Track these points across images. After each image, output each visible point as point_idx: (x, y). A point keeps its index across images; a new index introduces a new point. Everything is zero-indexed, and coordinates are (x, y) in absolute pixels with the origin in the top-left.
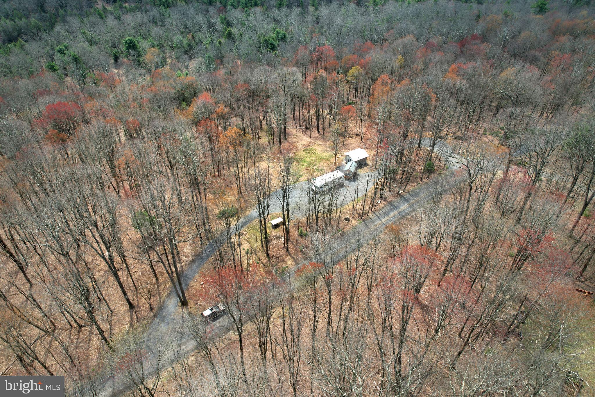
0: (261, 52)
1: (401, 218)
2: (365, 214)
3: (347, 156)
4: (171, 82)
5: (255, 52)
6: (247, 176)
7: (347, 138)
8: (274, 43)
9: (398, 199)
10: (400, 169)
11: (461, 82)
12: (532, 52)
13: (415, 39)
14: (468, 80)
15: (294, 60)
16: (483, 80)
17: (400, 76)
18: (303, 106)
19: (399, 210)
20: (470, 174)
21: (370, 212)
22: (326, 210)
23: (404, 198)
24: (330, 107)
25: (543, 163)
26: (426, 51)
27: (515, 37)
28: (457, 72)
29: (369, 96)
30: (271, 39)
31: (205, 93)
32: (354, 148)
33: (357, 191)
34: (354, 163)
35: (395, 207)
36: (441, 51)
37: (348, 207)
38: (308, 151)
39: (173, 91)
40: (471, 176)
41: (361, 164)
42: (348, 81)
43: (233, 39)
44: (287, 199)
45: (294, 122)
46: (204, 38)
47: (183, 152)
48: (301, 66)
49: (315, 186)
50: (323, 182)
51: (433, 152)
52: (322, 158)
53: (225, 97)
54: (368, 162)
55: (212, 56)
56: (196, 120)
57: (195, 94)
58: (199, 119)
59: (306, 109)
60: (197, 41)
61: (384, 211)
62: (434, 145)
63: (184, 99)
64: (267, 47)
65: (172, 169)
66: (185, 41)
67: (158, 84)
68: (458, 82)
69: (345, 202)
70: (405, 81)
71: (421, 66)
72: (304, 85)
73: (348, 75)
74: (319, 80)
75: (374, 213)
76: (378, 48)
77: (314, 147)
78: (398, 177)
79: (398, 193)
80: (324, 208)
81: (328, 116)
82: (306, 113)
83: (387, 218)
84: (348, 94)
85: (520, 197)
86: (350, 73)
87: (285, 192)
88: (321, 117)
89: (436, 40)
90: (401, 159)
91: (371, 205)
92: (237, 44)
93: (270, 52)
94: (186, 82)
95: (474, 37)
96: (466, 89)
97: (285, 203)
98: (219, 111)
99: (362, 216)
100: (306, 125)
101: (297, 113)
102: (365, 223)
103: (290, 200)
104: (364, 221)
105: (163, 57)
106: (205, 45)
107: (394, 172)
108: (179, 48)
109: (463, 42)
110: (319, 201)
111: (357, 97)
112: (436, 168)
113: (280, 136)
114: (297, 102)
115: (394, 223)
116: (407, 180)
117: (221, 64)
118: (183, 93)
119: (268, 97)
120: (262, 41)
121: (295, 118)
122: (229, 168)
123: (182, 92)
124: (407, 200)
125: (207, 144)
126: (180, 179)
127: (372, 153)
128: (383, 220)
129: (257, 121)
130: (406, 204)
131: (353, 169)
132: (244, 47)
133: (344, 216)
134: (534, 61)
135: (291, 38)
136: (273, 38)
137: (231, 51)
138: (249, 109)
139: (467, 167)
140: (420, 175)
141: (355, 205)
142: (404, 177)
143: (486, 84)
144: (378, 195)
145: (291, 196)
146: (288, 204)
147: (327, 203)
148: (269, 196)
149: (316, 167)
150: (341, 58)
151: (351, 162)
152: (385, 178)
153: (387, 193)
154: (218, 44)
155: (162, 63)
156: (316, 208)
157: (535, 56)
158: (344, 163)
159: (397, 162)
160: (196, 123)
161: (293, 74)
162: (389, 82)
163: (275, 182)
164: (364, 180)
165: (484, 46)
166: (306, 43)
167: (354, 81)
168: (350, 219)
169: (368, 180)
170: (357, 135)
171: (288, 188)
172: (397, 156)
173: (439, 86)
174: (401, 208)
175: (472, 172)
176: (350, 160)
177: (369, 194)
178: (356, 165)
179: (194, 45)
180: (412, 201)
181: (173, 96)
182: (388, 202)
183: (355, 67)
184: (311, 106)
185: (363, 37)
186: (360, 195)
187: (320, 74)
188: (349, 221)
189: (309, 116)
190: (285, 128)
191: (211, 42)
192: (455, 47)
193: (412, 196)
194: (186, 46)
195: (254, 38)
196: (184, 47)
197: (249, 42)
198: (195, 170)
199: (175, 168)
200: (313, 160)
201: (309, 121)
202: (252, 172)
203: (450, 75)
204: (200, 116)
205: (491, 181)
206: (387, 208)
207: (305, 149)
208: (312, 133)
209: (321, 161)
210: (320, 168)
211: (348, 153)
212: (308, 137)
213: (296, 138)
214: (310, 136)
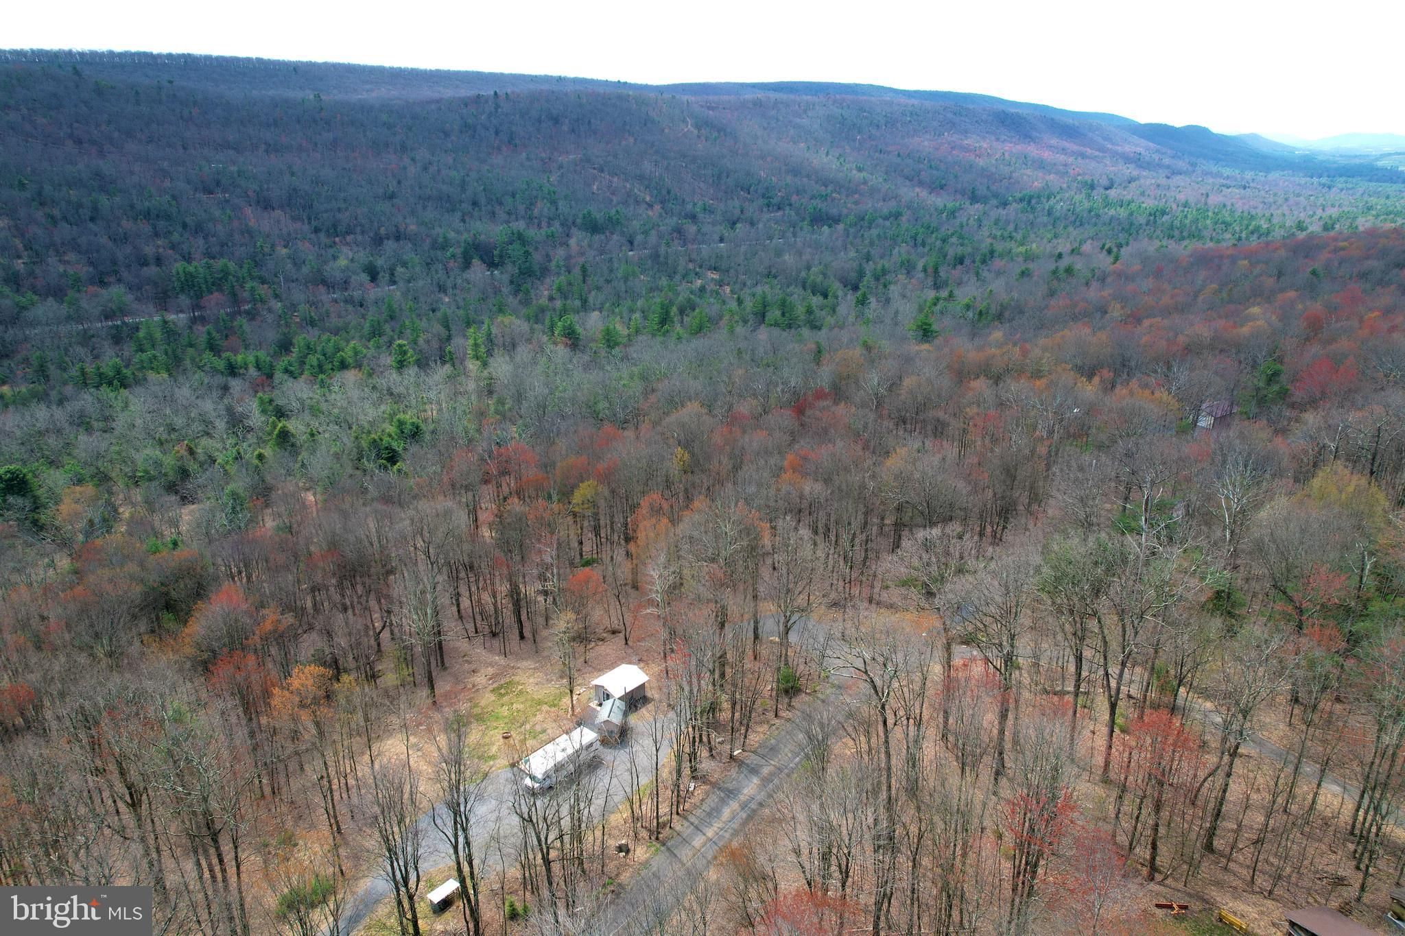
0: (365, 471)
1: (750, 818)
2: (664, 825)
3: (597, 686)
4: (132, 568)
5: (350, 470)
6: (351, 782)
7: (593, 644)
8: (394, 445)
9: (734, 772)
10: (724, 697)
11: (811, 488)
12: (931, 414)
13: (705, 411)
14: (827, 481)
15: (446, 479)
16: (855, 478)
17: (686, 490)
18: (477, 581)
19: (742, 798)
20: (875, 687)
21: (675, 816)
22: (567, 839)
23: (747, 765)
24: (542, 578)
25: (1013, 637)
26: (731, 432)
27: (893, 386)
28: (800, 469)
29: (628, 540)
30: (386, 439)
31: (226, 585)
32: (612, 666)
33: (634, 773)
34: (618, 703)
35: (731, 792)
36: (761, 429)
37: (620, 817)
38: (503, 691)
39: (138, 590)
40: (879, 690)
41: (635, 700)
42: (575, 515)
43: (293, 445)
44: (464, 830)
45: (459, 622)
46: (218, 450)
47: (170, 753)
48: (463, 492)
49: (533, 778)
50: (551, 764)
51: (788, 645)
52: (540, 703)
53: (280, 589)
54: (649, 694)
55: (241, 492)
56: (206, 656)
57: (200, 592)
58: (213, 651)
59: (485, 589)
60: (202, 458)
61: (708, 809)
62: (787, 631)
63: (170, 606)
64: (379, 456)
65: (134, 805)
66: (169, 461)
67: (92, 578)
68: (807, 489)
69: (608, 808)
70: (700, 503)
71: (726, 463)
72: (474, 535)
73: (574, 501)
74: (509, 520)
75: (686, 818)
76: (630, 434)
77: (517, 678)
78: (725, 716)
79: (731, 757)
80: (561, 837)
81: (541, 599)
82: (486, 598)
83: (717, 825)
84: (581, 543)
85: (990, 718)
86: (577, 497)
87: (456, 813)
88: (523, 603)
89: (745, 408)
90: (723, 675)
91: (675, 799)
92: (304, 455)
93: (386, 468)
94: (173, 564)
95: (820, 395)
96: (827, 500)
97: (461, 840)
98: (268, 626)
99: (659, 833)
100: (490, 626)
101: (465, 603)
102: (668, 849)
103: (473, 832)
104: (664, 844)
105: (109, 503)
106: (223, 467)
107: (713, 708)
108: (151, 479)
109: (799, 406)
110: (545, 819)
111: (599, 545)
112: (803, 681)
113: (429, 664)
114: (462, 575)
115: (736, 833)
116: (745, 722)
117: (267, 506)
118: (167, 594)
119: (391, 572)
120: (364, 444)
121: (463, 611)
122: (302, 769)
123: (164, 589)
124: (754, 771)
125: (236, 715)
126: (159, 828)
127: (656, 668)
128: (710, 833)
129: (367, 635)
130: (756, 780)
131: (617, 719)
132: (320, 462)
133: (613, 843)
134: (939, 430)
135: (434, 432)
136: (390, 436)
137: (289, 473)
138: (345, 609)
139: (866, 672)
140: (770, 704)
141: (636, 806)
142: (737, 715)
143: (863, 486)
144: (686, 771)
145: (472, 820)
146: (468, 843)
147: (566, 823)
148: (416, 834)
149: (528, 727)
150: (553, 464)
151: (611, 701)
152: (694, 728)
153: (706, 765)
154: (256, 462)
155: (105, 520)
156: (543, 839)
157: (938, 420)
158: (594, 704)
159: (714, 685)
160: (205, 664)
161: (447, 513)
162: (666, 506)
163: (429, 789)
164: (648, 742)
165: (841, 410)
166: (470, 441)
167: (589, 513)
168: (631, 847)
169: (656, 743)
170: (614, 632)
171: (462, 800)
172: (712, 672)
173: (772, 504)
174: (745, 791)
175: (878, 683)
176: (608, 696)
177: (665, 773)
178: (622, 705)
179: (192, 466)
180: (765, 771)
181: (137, 602)
182: (711, 783)
183: (586, 483)
184: (497, 581)
185: (595, 415)
186: (645, 780)
187: (508, 508)
188: (628, 851)
189: (495, 605)
190: (440, 643)
191: (238, 457)
192: (785, 418)
193: (763, 757)
194: (171, 473)
195: (345, 440)
196: (165, 475)
197: (333, 450)
198: (205, 800)
199: (144, 797)
200: (518, 711)
201: (496, 618)
202: (363, 769)
203: (786, 476)
204: (215, 644)
205: (922, 694)
206: (713, 800)
207: (495, 685)
208: (507, 644)
209: (538, 710)
210: (538, 728)
211: (599, 681)
212: (499, 655)
213: (469, 663)
214: (503, 651)
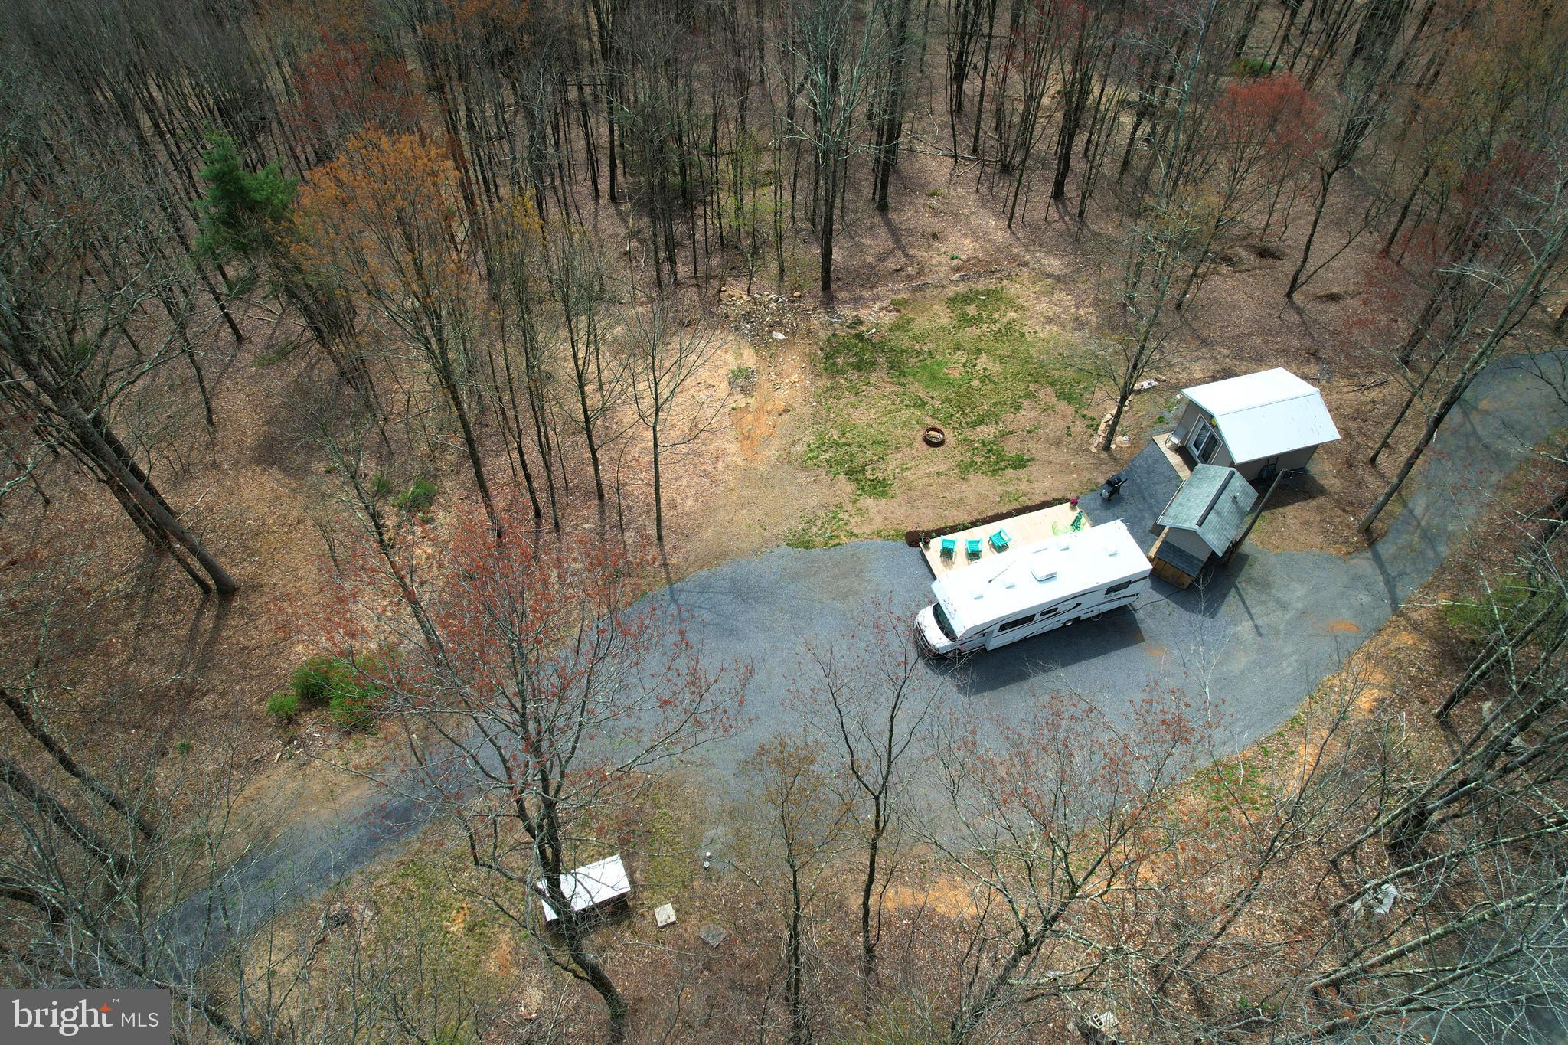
3: (1193, 408)
34: (1237, 482)
38: (972, 310)
52: (1040, 377)
77: (1013, 289)
88: (1087, 121)
170: (1264, 253)
176: (1217, 453)
200: (985, 379)
207: (962, 288)
208: (1021, 197)
209: (1028, 395)
210: (1011, 448)
211: (1205, 395)
212: (997, 217)
213: (935, 212)
214: (1008, 210)
